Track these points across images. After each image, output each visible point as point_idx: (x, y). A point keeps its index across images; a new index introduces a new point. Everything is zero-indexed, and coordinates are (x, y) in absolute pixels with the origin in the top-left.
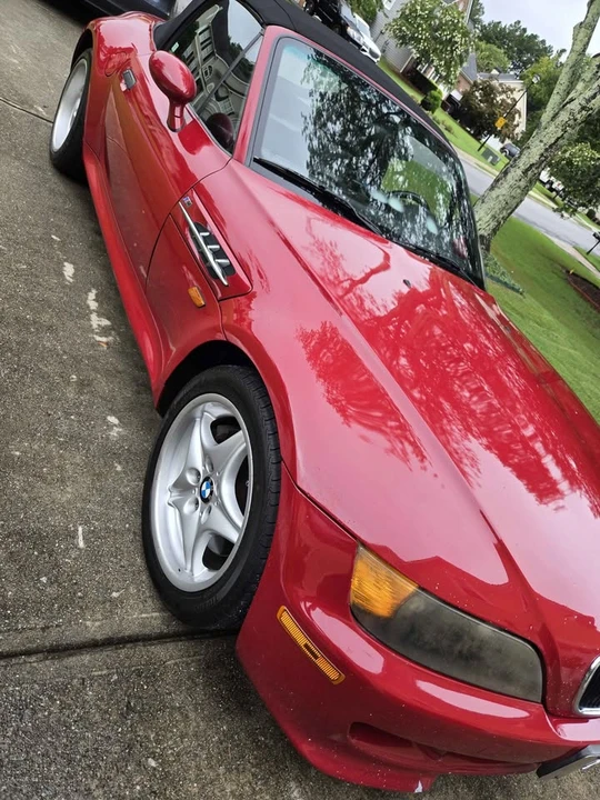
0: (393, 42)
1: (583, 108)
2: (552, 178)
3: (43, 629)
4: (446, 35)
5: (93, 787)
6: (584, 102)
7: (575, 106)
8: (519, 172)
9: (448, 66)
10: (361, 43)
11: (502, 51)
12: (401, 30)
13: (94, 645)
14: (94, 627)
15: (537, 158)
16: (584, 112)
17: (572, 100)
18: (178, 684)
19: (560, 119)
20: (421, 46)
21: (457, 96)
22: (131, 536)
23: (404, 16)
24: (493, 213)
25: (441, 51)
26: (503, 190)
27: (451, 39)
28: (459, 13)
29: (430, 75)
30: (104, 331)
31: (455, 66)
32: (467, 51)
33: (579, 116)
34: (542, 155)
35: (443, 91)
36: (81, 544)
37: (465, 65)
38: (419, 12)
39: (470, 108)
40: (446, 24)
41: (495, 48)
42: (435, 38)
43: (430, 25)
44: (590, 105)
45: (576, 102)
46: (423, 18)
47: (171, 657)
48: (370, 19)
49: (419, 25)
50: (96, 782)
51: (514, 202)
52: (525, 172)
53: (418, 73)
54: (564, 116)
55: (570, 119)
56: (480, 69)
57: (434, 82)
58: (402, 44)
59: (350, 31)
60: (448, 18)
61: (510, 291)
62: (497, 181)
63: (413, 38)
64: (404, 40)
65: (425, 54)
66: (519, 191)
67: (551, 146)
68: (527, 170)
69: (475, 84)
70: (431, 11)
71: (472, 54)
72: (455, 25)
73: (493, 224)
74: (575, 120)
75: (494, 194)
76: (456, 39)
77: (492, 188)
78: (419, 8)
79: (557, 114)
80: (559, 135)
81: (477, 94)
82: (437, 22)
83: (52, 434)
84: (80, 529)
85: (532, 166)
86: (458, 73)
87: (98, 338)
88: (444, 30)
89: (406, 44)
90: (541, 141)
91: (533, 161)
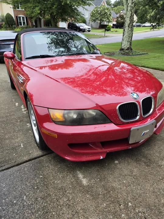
0: (93, 23)
1: (132, 3)
2: (151, 24)
3: (15, 162)
4: (103, 12)
5: (27, 183)
6: (131, 2)
7: (130, 4)
8: (127, 28)
9: (108, 18)
10: (85, 28)
11: (121, 6)
12: (92, 19)
13: (27, 161)
14: (26, 158)
15: (129, 21)
16: (133, 4)
17: (129, 3)
18: (47, 162)
19: (129, 10)
20: (99, 19)
21: (115, 23)
22: (34, 141)
23: (92, 16)
24: (127, 41)
25: (104, 17)
26: (126, 34)
27: (105, 13)
28: (104, 6)
29: (106, 23)
30: (25, 111)
31: (110, 17)
32: (110, 12)
33: (132, 6)
34: (130, 20)
35: (111, 24)
36: (22, 146)
37: (112, 15)
38: (94, 13)
39: (119, 23)
40: (102, 10)
41: (119, 6)
42: (101, 15)
43: (98, 13)
44: (133, 1)
45: (130, 3)
46: (96, 13)
47: (45, 158)
48: (84, 22)
49: (96, 15)
50: (28, 182)
51: (131, 35)
52: (129, 27)
53: (102, 25)
54: (129, 8)
55: (131, 8)
56: (117, 14)
57: (107, 24)
58: (95, 22)
59: (81, 28)
60: (101, 9)
61: (142, 55)
62: (123, 33)
63: (96, 19)
64: (94, 21)
65: (101, 20)
66: (130, 32)
67: (131, 17)
68: (129, 26)
69: (117, 17)
70: (97, 10)
71: (112, 12)
72: (104, 9)
73: (129, 43)
74: (132, 7)
75: (125, 36)
76: (106, 12)
77: (123, 36)
78: (94, 12)
79: (127, 9)
80: (131, 13)
81: (119, 19)
82: (99, 11)
83: (15, 131)
84: (22, 144)
85: (129, 24)
86: (111, 18)
87: (24, 112)
88: (102, 12)
89: (96, 21)
90: (128, 17)
91: (129, 23)
